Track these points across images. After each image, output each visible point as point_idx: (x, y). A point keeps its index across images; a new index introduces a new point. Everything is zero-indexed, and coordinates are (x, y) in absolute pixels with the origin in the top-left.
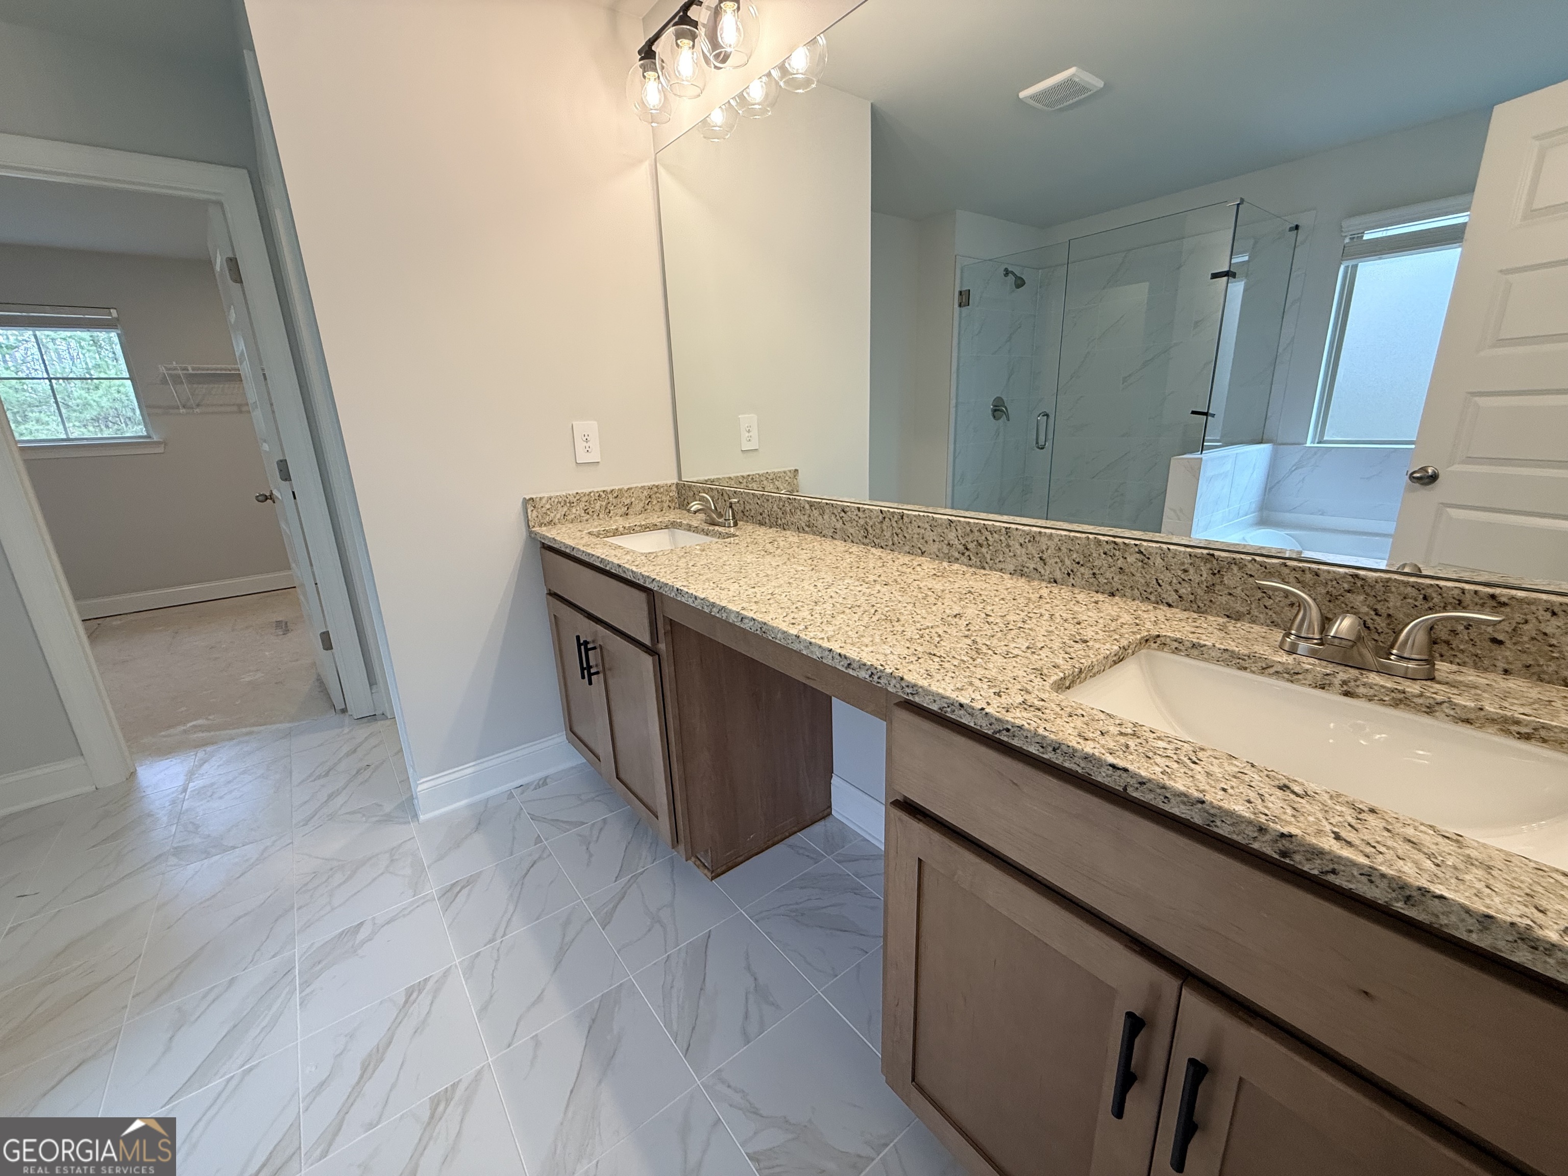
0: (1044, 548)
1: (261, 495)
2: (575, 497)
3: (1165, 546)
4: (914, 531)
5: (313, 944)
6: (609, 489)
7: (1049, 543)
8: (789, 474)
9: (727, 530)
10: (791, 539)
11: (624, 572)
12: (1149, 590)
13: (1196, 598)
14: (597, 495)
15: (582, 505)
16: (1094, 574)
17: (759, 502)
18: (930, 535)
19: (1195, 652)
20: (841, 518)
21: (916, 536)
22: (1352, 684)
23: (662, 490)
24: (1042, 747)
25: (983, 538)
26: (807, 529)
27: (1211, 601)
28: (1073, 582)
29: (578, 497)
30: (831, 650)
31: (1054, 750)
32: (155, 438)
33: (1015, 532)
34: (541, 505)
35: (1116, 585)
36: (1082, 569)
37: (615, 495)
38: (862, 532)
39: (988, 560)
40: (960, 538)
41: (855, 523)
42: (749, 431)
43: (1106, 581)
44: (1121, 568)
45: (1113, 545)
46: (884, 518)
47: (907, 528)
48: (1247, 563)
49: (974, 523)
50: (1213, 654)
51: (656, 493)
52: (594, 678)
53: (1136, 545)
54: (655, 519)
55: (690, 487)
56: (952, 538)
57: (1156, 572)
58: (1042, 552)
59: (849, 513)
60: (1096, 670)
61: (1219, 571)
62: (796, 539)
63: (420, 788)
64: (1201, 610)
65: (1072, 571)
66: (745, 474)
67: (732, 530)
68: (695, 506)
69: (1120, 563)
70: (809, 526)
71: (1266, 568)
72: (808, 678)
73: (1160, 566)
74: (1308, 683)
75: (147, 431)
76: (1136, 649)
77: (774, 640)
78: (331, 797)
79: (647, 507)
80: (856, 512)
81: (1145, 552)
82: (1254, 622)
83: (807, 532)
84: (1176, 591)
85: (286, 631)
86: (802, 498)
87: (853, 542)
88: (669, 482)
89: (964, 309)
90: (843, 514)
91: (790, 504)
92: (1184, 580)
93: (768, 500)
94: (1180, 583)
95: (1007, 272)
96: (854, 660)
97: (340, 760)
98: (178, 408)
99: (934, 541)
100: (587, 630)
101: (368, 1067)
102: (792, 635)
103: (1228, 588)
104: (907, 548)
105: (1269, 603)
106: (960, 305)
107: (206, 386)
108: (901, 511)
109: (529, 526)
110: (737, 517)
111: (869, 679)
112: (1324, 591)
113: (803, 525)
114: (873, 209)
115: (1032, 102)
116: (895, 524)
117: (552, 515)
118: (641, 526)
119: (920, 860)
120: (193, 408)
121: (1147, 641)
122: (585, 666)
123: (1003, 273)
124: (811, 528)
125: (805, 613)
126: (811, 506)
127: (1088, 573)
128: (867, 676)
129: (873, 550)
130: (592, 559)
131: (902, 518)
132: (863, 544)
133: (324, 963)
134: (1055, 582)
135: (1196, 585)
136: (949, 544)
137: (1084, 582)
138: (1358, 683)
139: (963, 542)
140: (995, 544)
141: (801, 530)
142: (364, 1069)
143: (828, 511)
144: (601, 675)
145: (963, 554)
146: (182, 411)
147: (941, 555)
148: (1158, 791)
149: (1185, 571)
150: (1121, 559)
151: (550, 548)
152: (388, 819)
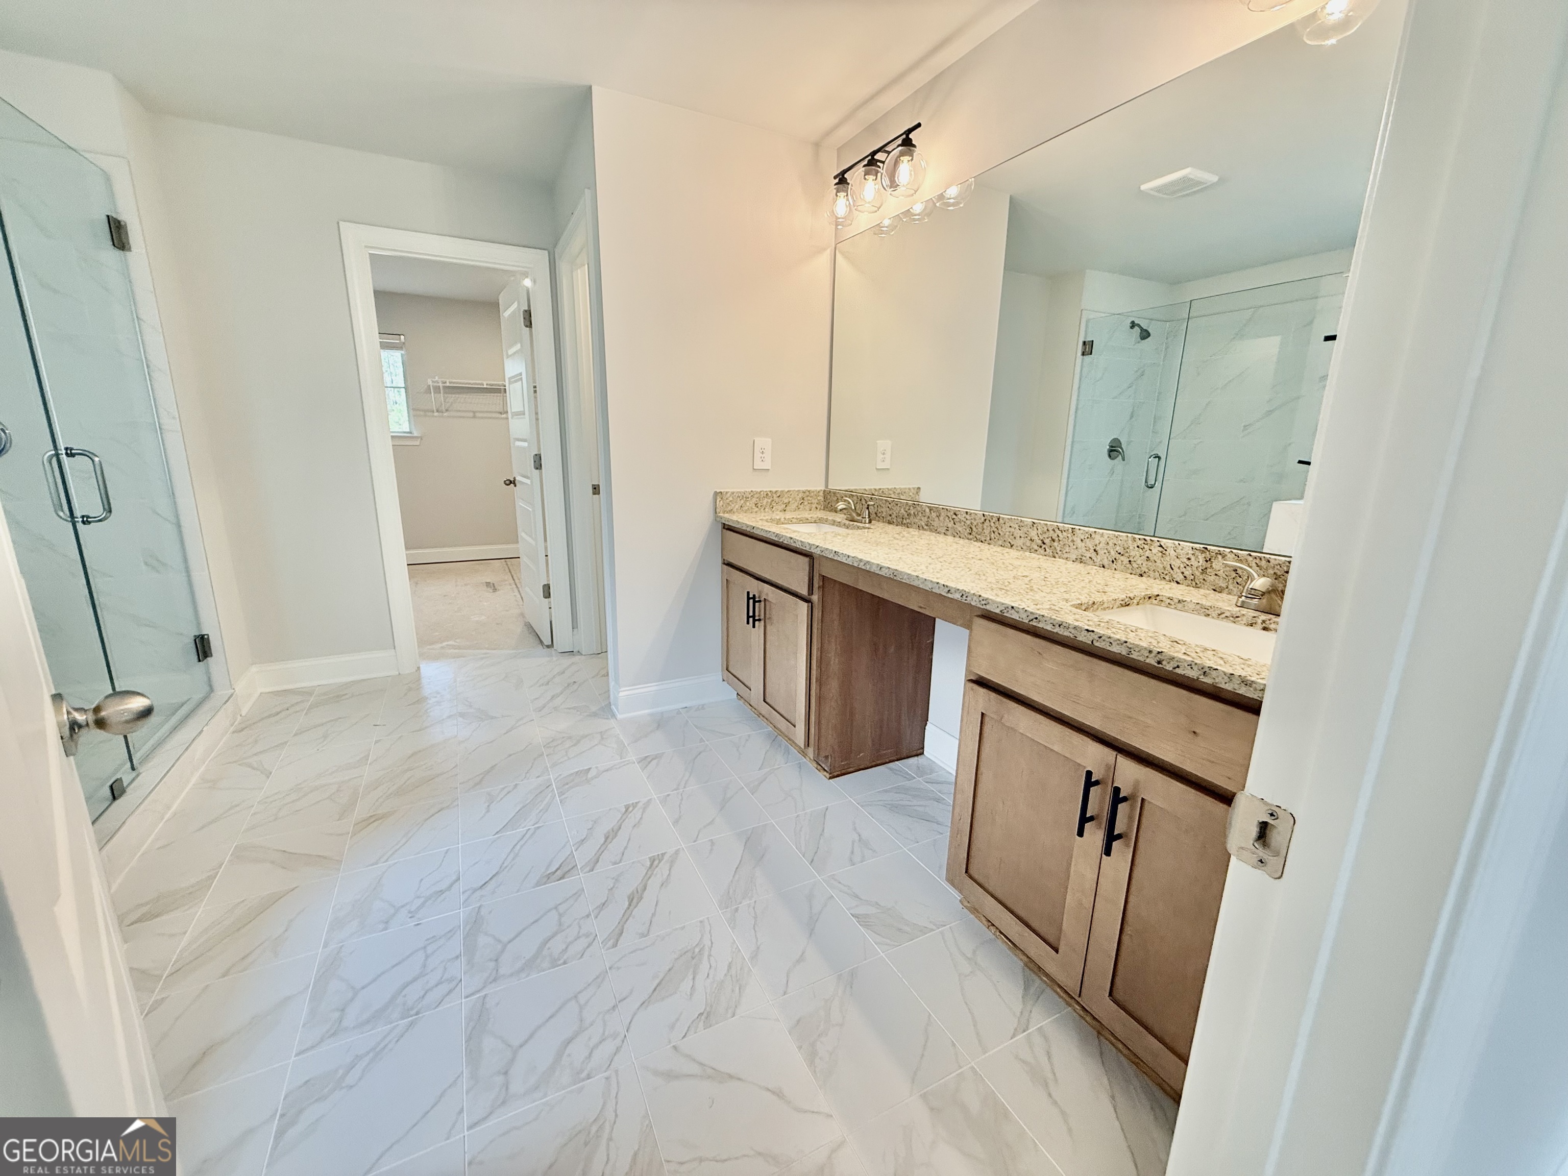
0: (1097, 542)
1: (508, 480)
2: (750, 494)
3: (1177, 542)
4: (1007, 530)
5: (560, 775)
6: (774, 490)
7: (1101, 539)
8: (912, 490)
9: (863, 525)
10: (913, 533)
11: (795, 542)
12: (1165, 572)
13: (1194, 578)
14: (765, 493)
15: (754, 500)
16: (1130, 561)
17: (889, 506)
18: (1018, 533)
19: (1180, 606)
20: (953, 519)
21: (1008, 533)
22: (1268, 622)
23: (812, 494)
24: (1054, 625)
25: (1056, 535)
26: (925, 527)
27: (1204, 580)
28: (1115, 567)
29: (752, 494)
30: (938, 583)
31: (1060, 626)
32: (415, 435)
33: (1078, 531)
34: (726, 497)
35: (1144, 569)
36: (1122, 558)
37: (778, 495)
38: (968, 530)
39: (1058, 551)
40: (1040, 535)
41: (963, 523)
42: (884, 454)
43: (1137, 566)
44: (1148, 557)
45: (1144, 541)
46: (985, 520)
47: (1002, 527)
48: (1227, 554)
49: (1050, 525)
50: (1190, 607)
51: (808, 496)
52: (757, 623)
53: (1158, 541)
54: (807, 515)
55: (834, 493)
56: (1034, 535)
57: (1170, 560)
58: (1096, 546)
59: (959, 516)
60: (1106, 605)
61: (1210, 559)
62: (916, 533)
63: (621, 694)
64: (1197, 586)
65: (1115, 559)
66: (877, 488)
67: (867, 525)
68: (841, 505)
69: (1148, 553)
70: (927, 525)
71: (1238, 557)
72: (921, 607)
73: (1173, 556)
74: (1243, 623)
75: (410, 429)
76: (1141, 601)
77: (901, 580)
78: (553, 698)
79: (800, 506)
80: (965, 515)
81: (1163, 546)
82: (1229, 594)
83: (925, 530)
84: (1183, 573)
85: (495, 590)
86: (924, 504)
87: (960, 537)
88: (819, 489)
89: (1087, 358)
90: (954, 517)
91: (914, 508)
92: (1188, 565)
93: (897, 505)
94: (1185, 567)
95: (1133, 325)
96: (952, 588)
97: (554, 677)
98: (433, 412)
99: (1020, 537)
100: (755, 587)
101: (609, 837)
102: (914, 576)
103: (1215, 570)
104: (1000, 542)
105: (1239, 580)
106: (1083, 354)
107: (453, 396)
108: (998, 515)
109: (716, 513)
110: (871, 517)
111: (960, 599)
112: (1272, 572)
113: (923, 524)
114: (1006, 268)
115: (1152, 193)
116: (992, 524)
117: (733, 505)
118: (797, 519)
119: (983, 714)
120: (442, 412)
121: (1150, 598)
122: (751, 614)
123: (1129, 325)
124: (929, 527)
125: (923, 567)
126: (930, 510)
127: (1126, 561)
128: (959, 597)
129: (976, 543)
130: (769, 534)
131: (999, 520)
132: (968, 539)
133: (569, 785)
134: (1104, 567)
135: (1195, 569)
136: (1031, 540)
137: (1123, 567)
138: (1271, 621)
139: (1041, 538)
140: (1064, 540)
141: (921, 528)
142: (607, 838)
143: (943, 514)
144: (762, 622)
145: (1041, 547)
146: (436, 414)
147: (1024, 547)
148: (1107, 640)
149: (1189, 559)
150: (1149, 551)
151: (728, 528)
152: (595, 715)
